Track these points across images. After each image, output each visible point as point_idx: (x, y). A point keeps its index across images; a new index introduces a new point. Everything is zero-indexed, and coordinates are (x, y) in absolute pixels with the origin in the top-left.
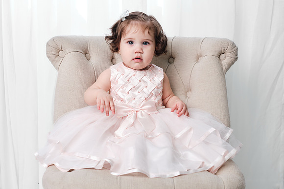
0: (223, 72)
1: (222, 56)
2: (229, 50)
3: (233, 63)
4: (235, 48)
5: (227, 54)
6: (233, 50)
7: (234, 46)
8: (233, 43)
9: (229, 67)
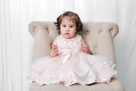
0: (112, 38)
1: (112, 31)
2: (115, 28)
3: (117, 34)
4: (118, 27)
5: (114, 30)
6: (117, 28)
7: (117, 26)
8: (117, 25)
9: (115, 36)
